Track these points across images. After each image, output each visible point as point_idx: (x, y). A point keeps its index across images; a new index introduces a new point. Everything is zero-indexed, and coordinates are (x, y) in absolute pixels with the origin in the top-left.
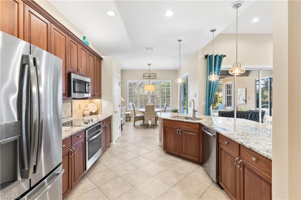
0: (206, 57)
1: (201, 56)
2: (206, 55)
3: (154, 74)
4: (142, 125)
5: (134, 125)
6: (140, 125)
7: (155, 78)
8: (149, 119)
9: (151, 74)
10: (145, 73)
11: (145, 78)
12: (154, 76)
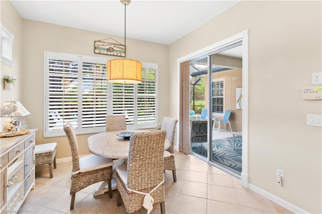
3: (121, 45)
7: (123, 55)
9: (113, 44)
10: (99, 41)
11: (100, 52)
12: (121, 50)
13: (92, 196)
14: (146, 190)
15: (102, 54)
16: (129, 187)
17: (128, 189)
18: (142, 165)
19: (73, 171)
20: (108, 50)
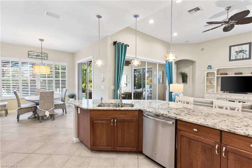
0: (115, 43)
1: (110, 42)
2: (115, 41)
3: (45, 53)
4: (32, 117)
5: (18, 121)
6: (29, 118)
7: (46, 58)
8: (46, 110)
9: (40, 53)
10: (31, 51)
11: (32, 57)
12: (44, 56)
13: (27, 119)
14: (47, 110)
15: (33, 58)
16: (40, 108)
17: (39, 109)
18: (45, 102)
19: (18, 108)
20: (37, 56)
